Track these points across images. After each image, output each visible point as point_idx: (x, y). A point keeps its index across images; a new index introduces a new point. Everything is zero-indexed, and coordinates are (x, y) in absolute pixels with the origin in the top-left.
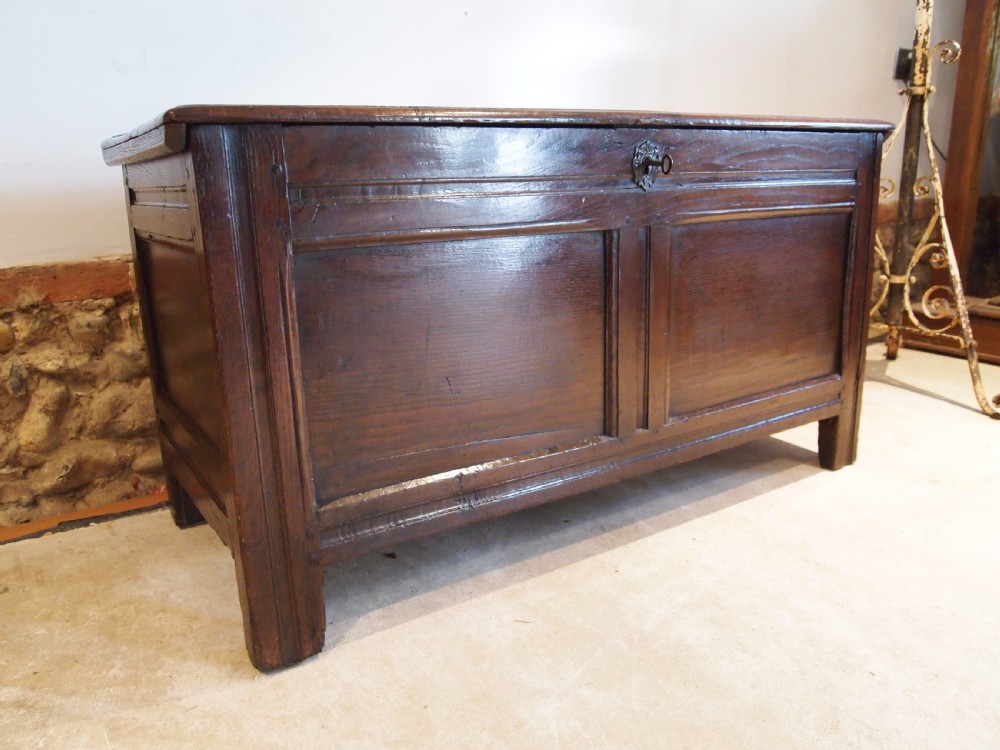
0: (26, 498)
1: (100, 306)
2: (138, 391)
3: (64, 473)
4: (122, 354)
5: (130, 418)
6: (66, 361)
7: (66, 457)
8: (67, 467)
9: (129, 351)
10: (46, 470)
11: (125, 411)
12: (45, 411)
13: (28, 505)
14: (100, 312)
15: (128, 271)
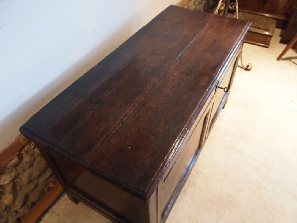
0: (14, 214)
1: (15, 156)
2: (34, 167)
3: (22, 201)
4: (26, 162)
5: (35, 175)
6: (11, 177)
7: (21, 197)
8: (22, 199)
9: (28, 160)
10: (16, 204)
11: (32, 175)
12: (10, 193)
13: (16, 215)
14: (16, 158)
15: (20, 141)
